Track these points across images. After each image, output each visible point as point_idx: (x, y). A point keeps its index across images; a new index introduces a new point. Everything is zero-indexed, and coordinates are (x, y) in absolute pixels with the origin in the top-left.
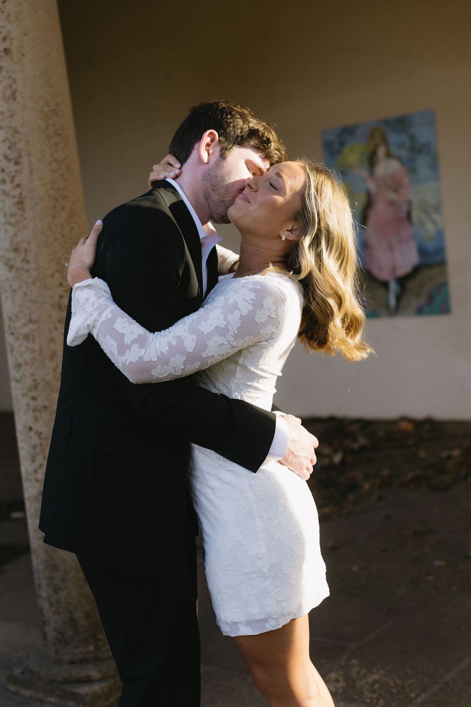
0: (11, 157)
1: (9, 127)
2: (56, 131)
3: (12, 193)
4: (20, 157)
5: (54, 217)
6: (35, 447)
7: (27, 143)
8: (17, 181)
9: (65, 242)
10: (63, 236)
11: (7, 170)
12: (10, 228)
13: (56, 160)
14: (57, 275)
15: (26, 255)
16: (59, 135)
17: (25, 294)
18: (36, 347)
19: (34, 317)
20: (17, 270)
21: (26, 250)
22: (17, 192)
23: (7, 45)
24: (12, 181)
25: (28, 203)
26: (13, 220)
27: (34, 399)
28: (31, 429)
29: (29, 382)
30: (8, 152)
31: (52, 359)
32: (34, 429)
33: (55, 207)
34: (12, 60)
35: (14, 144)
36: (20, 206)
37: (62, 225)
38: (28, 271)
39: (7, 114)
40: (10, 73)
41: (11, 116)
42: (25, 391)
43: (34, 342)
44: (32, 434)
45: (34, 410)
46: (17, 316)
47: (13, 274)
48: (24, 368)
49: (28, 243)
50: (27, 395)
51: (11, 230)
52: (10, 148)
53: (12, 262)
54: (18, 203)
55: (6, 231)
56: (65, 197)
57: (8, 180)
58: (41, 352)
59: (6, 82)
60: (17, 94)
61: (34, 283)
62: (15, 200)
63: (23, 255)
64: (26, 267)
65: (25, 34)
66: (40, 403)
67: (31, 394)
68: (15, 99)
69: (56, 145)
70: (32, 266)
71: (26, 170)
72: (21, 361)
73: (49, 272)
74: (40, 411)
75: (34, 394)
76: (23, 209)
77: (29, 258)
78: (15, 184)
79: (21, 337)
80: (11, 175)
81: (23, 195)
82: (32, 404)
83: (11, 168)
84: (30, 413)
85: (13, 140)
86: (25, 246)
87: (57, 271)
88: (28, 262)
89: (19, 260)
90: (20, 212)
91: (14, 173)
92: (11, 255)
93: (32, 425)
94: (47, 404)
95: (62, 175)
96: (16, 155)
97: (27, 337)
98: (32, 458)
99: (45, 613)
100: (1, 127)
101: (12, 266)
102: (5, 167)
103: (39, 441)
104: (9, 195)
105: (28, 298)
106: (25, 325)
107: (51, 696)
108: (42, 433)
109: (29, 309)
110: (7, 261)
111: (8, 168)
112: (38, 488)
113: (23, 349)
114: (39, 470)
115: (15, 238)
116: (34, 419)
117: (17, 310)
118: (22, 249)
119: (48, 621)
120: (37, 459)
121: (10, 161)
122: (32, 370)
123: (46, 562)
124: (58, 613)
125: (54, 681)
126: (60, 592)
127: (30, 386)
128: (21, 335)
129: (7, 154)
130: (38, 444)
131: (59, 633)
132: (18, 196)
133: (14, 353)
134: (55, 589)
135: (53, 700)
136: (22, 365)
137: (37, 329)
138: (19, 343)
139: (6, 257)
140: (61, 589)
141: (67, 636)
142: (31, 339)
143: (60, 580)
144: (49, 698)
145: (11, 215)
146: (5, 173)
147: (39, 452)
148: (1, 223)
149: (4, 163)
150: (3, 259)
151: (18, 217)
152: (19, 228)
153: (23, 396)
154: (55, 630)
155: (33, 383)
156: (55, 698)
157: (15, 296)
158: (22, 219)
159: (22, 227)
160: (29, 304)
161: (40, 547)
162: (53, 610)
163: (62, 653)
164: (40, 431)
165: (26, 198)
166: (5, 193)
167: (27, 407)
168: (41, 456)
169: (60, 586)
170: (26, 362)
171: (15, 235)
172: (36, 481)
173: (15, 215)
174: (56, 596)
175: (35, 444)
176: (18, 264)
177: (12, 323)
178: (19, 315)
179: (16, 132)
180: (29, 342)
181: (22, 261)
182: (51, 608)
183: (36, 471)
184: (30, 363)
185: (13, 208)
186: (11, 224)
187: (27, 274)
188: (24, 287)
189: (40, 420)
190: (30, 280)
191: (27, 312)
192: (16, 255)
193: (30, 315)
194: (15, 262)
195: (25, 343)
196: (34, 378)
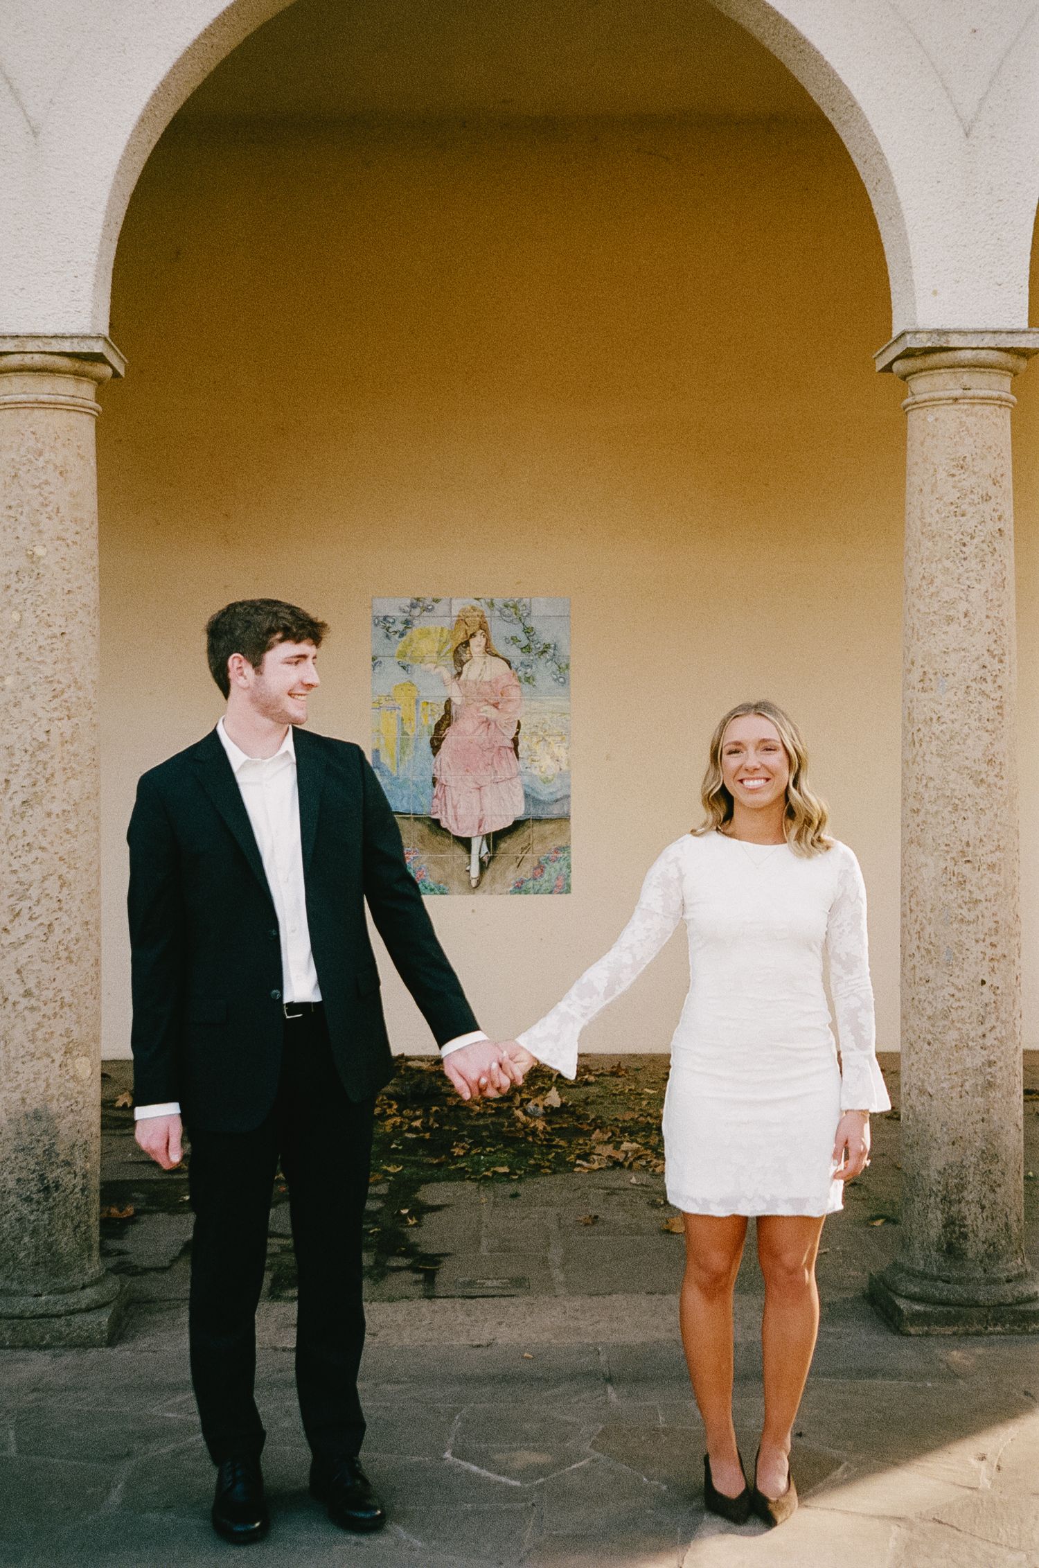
8: (999, 682)
11: (989, 667)
19: (1002, 843)
22: (999, 694)
26: (990, 726)
27: (993, 945)
30: (994, 646)
32: (988, 984)
41: (999, 606)
44: (985, 989)
46: (981, 840)
48: (981, 907)
51: (986, 738)
53: (983, 776)
61: (1005, 804)
62: (996, 703)
63: (997, 770)
64: (1000, 783)
67: (988, 941)
74: (998, 961)
77: (1003, 774)
78: (996, 685)
79: (985, 867)
80: (994, 674)
82: (990, 952)
84: (986, 963)
90: (1000, 718)
94: (1006, 953)
98: (980, 1018)
99: (968, 1222)
100: (987, 617)
101: (982, 781)
102: (987, 664)
103: (993, 997)
104: (988, 696)
105: (998, 820)
106: (992, 852)
107: (995, 1325)
108: (998, 988)
109: (998, 833)
110: (974, 773)
111: (991, 665)
112: (983, 1056)
113: (985, 881)
114: (988, 1034)
115: (990, 747)
116: (990, 970)
117: (981, 833)
118: (997, 763)
119: (973, 1231)
120: (987, 1021)
121: (994, 657)
122: (995, 909)
123: (983, 1152)
124: (993, 1219)
125: (1001, 1304)
126: (997, 1189)
127: (990, 929)
128: (984, 863)
129: (991, 649)
130: (992, 1002)
131: (990, 1245)
132: (999, 699)
133: (968, 886)
134: (991, 1186)
135: (999, 1328)
136: (980, 901)
137: (1004, 859)
138: (979, 874)
139: (973, 769)
140: (999, 1186)
141: (1001, 1247)
142: (996, 870)
143: (999, 1173)
144: (990, 1329)
145: (988, 720)
146: (987, 670)
147: (993, 1010)
148: (969, 728)
149: (987, 659)
150: (966, 771)
151: (996, 723)
152: (997, 738)
153: (977, 941)
154: (984, 1242)
155: (994, 925)
156: (1003, 1326)
157: (981, 816)
158: (1000, 726)
159: (999, 736)
160: (998, 828)
161: (976, 1133)
162: (984, 1215)
163: (995, 1270)
164: (995, 985)
165: (1005, 702)
166: (983, 693)
167: (981, 956)
168: (994, 1016)
169: (998, 1182)
170: (988, 898)
171: (991, 743)
172: (982, 1048)
173: (993, 720)
174: (991, 1196)
175: (987, 1001)
176: (991, 779)
177: (971, 849)
178: (985, 839)
179: (1002, 625)
180: (994, 873)
181: (996, 776)
182: (982, 1212)
183: (984, 1036)
184: (993, 900)
185: (992, 712)
186: (987, 731)
187: (1000, 792)
188: (995, 807)
189: (997, 972)
190: (1002, 799)
191: (996, 836)
192: (991, 768)
193: (998, 841)
194: (988, 776)
195: (989, 874)
196: (995, 919)
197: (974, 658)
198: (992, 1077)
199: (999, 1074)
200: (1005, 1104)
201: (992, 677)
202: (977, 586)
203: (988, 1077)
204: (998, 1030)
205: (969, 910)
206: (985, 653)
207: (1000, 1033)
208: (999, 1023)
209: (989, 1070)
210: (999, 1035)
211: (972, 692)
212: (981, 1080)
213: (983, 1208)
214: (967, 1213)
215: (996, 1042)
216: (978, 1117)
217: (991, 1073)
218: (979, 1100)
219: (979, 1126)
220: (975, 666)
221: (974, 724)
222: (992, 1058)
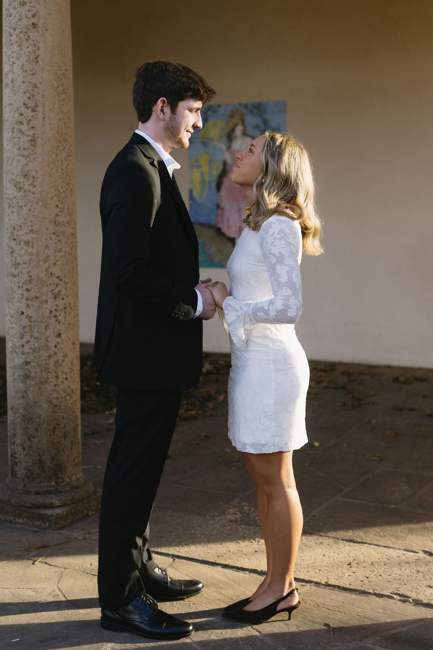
0: (29, 105)
1: (31, 83)
2: (64, 90)
3: (27, 133)
4: (37, 106)
5: (57, 155)
6: (24, 327)
7: (43, 96)
8: (32, 124)
9: (63, 174)
10: (62, 169)
11: (24, 114)
12: (23, 160)
13: (62, 112)
14: (55, 198)
15: (34, 180)
16: (65, 93)
17: (30, 210)
18: (34, 251)
19: (34, 229)
20: (25, 191)
21: (34, 177)
22: (32, 132)
23: (35, 20)
24: (28, 124)
25: (39, 142)
26: (25, 153)
27: (28, 290)
28: (23, 313)
29: (25, 277)
30: (28, 101)
31: (45, 262)
32: (25, 314)
33: (58, 147)
34: (38, 32)
35: (33, 96)
36: (33, 143)
37: (62, 161)
38: (33, 193)
39: (30, 72)
40: (35, 42)
41: (33, 74)
42: (21, 284)
43: (32, 247)
44: (23, 317)
45: (27, 299)
46: (20, 226)
47: (21, 193)
48: (21, 267)
49: (36, 172)
50: (22, 287)
51: (23, 161)
52: (29, 98)
53: (21, 185)
54: (31, 141)
55: (19, 161)
56: (65, 141)
57: (25, 122)
58: (38, 255)
59: (31, 48)
60: (39, 59)
61: (37, 203)
62: (29, 138)
63: (31, 181)
64: (32, 190)
65: (50, 15)
66: (33, 294)
67: (25, 287)
68: (37, 62)
69: (63, 100)
70: (38, 189)
71: (40, 117)
72: (19, 260)
73: (50, 195)
74: (32, 300)
75: (28, 287)
76: (35, 146)
77: (35, 183)
78: (30, 126)
79: (22, 243)
80: (28, 119)
81: (36, 136)
82: (26, 294)
83: (29, 113)
84: (24, 301)
85: (32, 93)
86: (34, 174)
87: (55, 195)
88: (35, 186)
89: (27, 184)
90: (33, 148)
91: (30, 118)
92: (21, 179)
93: (24, 311)
94: (38, 295)
95: (65, 123)
96: (34, 104)
97: (27, 243)
98: (21, 335)
99: (18, 456)
100: (24, 82)
101: (21, 188)
102: (23, 112)
103: (28, 323)
104: (24, 134)
105: (32, 213)
106: (27, 233)
107: (19, 518)
108: (32, 317)
109: (31, 222)
110: (16, 183)
111: (26, 114)
112: (23, 359)
113: (23, 252)
114: (25, 346)
115: (25, 167)
116: (26, 306)
117: (21, 222)
118: (31, 176)
119: (20, 462)
120: (25, 336)
121: (28, 108)
122: (29, 269)
123: (23, 416)
124: (29, 456)
125: (23, 506)
126: (33, 439)
127: (26, 281)
128: (22, 241)
129: (26, 103)
130: (28, 325)
131: (28, 471)
132: (32, 135)
133: (14, 254)
134: (29, 437)
135: (21, 520)
136: (20, 264)
137: (36, 238)
138: (19, 247)
139: (16, 181)
140: (34, 437)
141: (35, 473)
142: (31, 245)
143: (34, 430)
144: (17, 520)
145: (24, 149)
146: (23, 117)
147: (28, 331)
148: (14, 154)
149: (23, 109)
150: (13, 182)
151: (30, 151)
152: (30, 160)
153: (19, 287)
154: (25, 469)
155: (29, 278)
156: (23, 519)
157: (21, 211)
158: (33, 153)
159: (32, 159)
160: (32, 218)
161: (20, 404)
162: (25, 453)
163: (30, 486)
164: (30, 315)
165: (38, 137)
166: (21, 132)
167: (21, 297)
168: (29, 335)
169: (33, 435)
170: (25, 262)
171: (26, 164)
172: (22, 353)
173: (28, 149)
174: (29, 442)
175: (24, 325)
176: (26, 187)
177: (15, 231)
178: (23, 225)
179: (35, 87)
180: (29, 247)
181: (30, 185)
182: (24, 451)
183: (23, 346)
184: (28, 263)
185: (27, 144)
186: (24, 156)
187: (33, 195)
188: (29, 205)
189: (31, 307)
190: (34, 200)
191: (29, 224)
192: (26, 180)
193: (32, 226)
194: (24, 185)
195: (25, 248)
196: (30, 274)
197: (15, 109)
198: (28, 372)
199: (33, 371)
200: (38, 389)
201: (27, 121)
202: (17, 62)
203: (26, 371)
204: (32, 343)
205: (15, 269)
206: (22, 105)
207: (34, 345)
208: (32, 339)
209: (26, 367)
210: (33, 347)
211: (15, 131)
212: (21, 373)
213: (24, 449)
214: (17, 451)
215: (30, 351)
216: (20, 395)
217: (27, 369)
218: (21, 385)
219: (21, 401)
220: (17, 115)
221: (17, 152)
222: (28, 360)
